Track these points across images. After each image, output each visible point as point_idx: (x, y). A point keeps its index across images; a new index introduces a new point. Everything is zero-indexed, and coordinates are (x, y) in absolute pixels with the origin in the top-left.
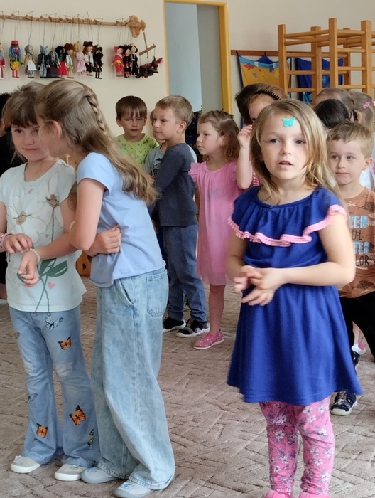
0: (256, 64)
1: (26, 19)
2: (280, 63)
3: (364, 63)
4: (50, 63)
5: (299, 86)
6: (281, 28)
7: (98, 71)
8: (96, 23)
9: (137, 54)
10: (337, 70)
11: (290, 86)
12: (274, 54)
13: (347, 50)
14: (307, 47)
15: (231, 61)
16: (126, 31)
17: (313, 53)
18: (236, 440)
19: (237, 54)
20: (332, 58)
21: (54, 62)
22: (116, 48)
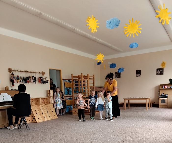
0: (67, 81)
1: (20, 71)
2: (72, 82)
3: (88, 82)
5: (76, 86)
6: (72, 75)
7: (35, 82)
8: (35, 73)
9: (44, 79)
10: (83, 83)
11: (74, 86)
12: (71, 80)
13: (85, 79)
14: (77, 79)
15: (62, 81)
16: (41, 74)
17: (78, 80)
19: (64, 79)
20: (82, 81)
21: (26, 80)
22: (39, 78)
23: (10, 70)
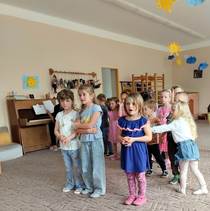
0: (126, 85)
1: (64, 72)
2: (133, 85)
3: (155, 85)
4: (71, 84)
5: (138, 91)
6: (133, 75)
8: (83, 74)
9: (94, 82)
10: (148, 86)
11: (135, 91)
12: (131, 82)
13: (151, 81)
14: (140, 81)
15: (120, 84)
16: (91, 76)
17: (142, 82)
18: (121, 183)
19: (121, 82)
20: (147, 83)
21: (72, 84)
22: (89, 81)
23: (51, 71)
